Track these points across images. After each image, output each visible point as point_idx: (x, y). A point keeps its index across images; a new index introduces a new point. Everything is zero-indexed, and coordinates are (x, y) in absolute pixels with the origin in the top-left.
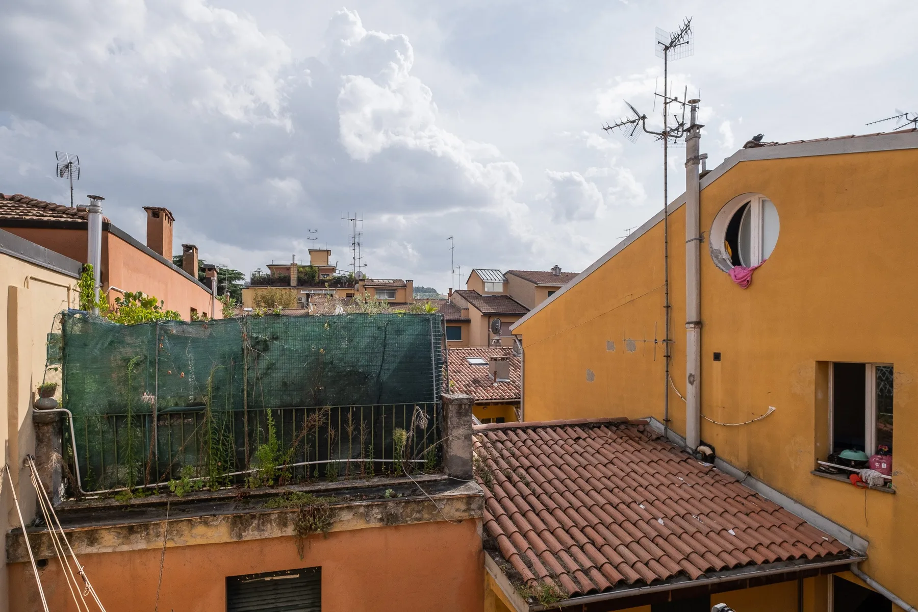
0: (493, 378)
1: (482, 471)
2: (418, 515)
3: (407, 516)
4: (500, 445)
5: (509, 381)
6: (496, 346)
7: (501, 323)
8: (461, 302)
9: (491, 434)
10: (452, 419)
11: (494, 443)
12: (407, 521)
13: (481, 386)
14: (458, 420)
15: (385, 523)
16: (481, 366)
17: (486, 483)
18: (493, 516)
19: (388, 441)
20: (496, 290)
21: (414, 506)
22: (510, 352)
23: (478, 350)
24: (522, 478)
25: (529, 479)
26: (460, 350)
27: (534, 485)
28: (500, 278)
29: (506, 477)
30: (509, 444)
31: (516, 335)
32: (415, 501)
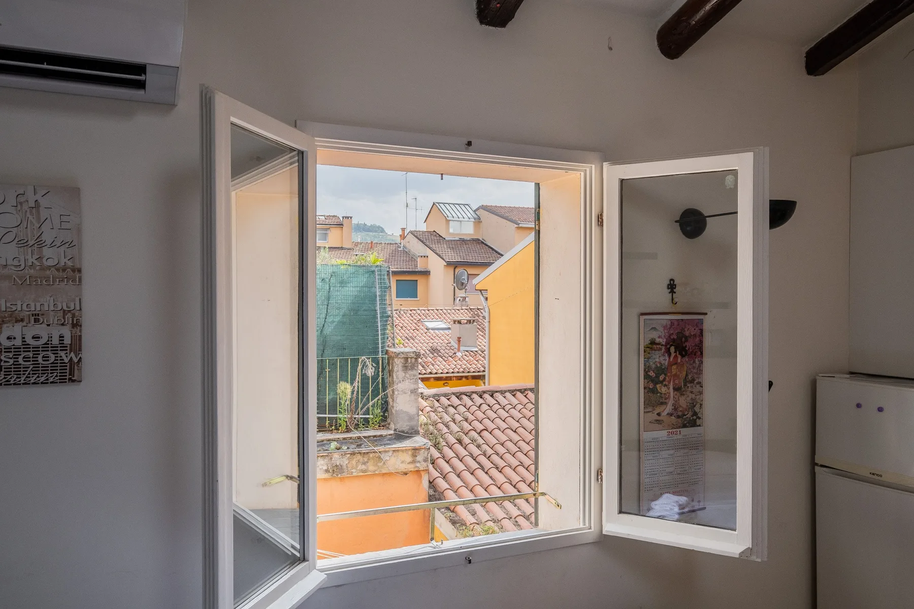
0: (456, 346)
1: (431, 434)
2: (364, 467)
3: (353, 468)
4: (451, 410)
5: (476, 349)
6: (462, 305)
7: (469, 275)
8: (417, 248)
9: (443, 400)
10: (398, 373)
11: (446, 408)
12: (352, 473)
13: (440, 356)
14: (404, 374)
15: (330, 474)
16: (441, 331)
17: (435, 446)
18: (441, 474)
19: (331, 397)
20: (464, 232)
21: (359, 457)
22: (480, 314)
23: (437, 310)
24: (473, 441)
25: (481, 441)
26: (415, 310)
27: (485, 447)
28: (469, 215)
29: (457, 440)
30: (462, 409)
31: (481, 291)
32: (360, 453)
